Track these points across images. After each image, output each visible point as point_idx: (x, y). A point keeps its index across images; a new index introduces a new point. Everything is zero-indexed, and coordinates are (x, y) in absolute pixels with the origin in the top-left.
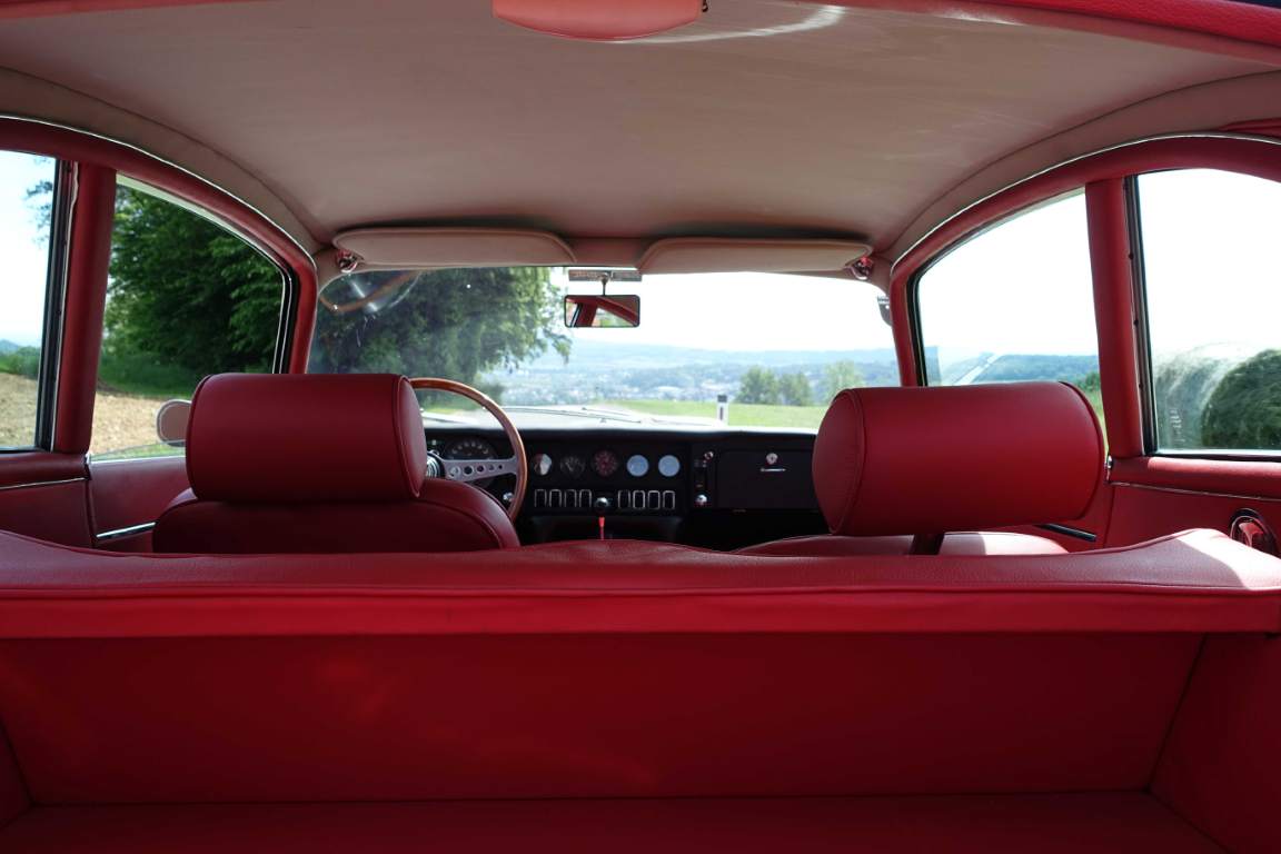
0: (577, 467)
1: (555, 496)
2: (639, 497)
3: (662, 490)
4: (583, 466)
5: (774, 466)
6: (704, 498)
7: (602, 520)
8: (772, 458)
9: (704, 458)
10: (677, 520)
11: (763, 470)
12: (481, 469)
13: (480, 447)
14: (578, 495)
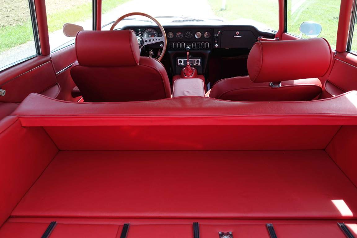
0: (181, 36)
1: (175, 45)
2: (199, 44)
3: (205, 42)
4: (182, 35)
5: (238, 35)
6: (217, 45)
7: (188, 53)
8: (238, 33)
9: (218, 33)
10: (209, 51)
11: (235, 36)
12: (153, 40)
13: (153, 31)
14: (181, 44)
